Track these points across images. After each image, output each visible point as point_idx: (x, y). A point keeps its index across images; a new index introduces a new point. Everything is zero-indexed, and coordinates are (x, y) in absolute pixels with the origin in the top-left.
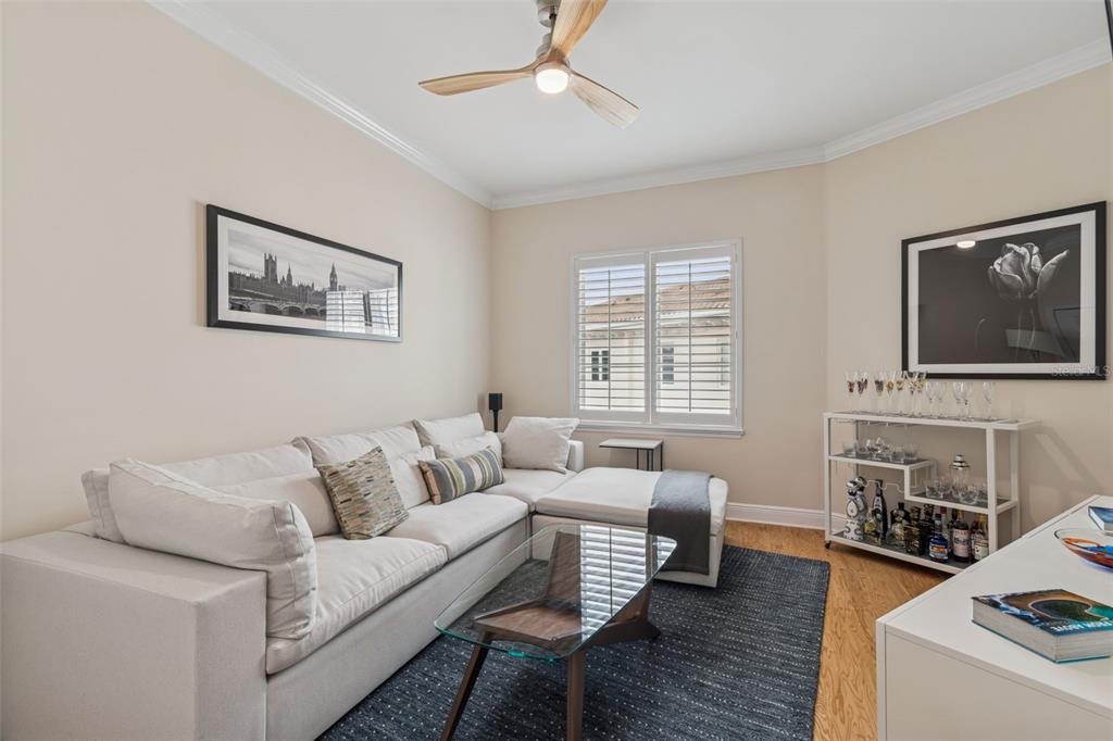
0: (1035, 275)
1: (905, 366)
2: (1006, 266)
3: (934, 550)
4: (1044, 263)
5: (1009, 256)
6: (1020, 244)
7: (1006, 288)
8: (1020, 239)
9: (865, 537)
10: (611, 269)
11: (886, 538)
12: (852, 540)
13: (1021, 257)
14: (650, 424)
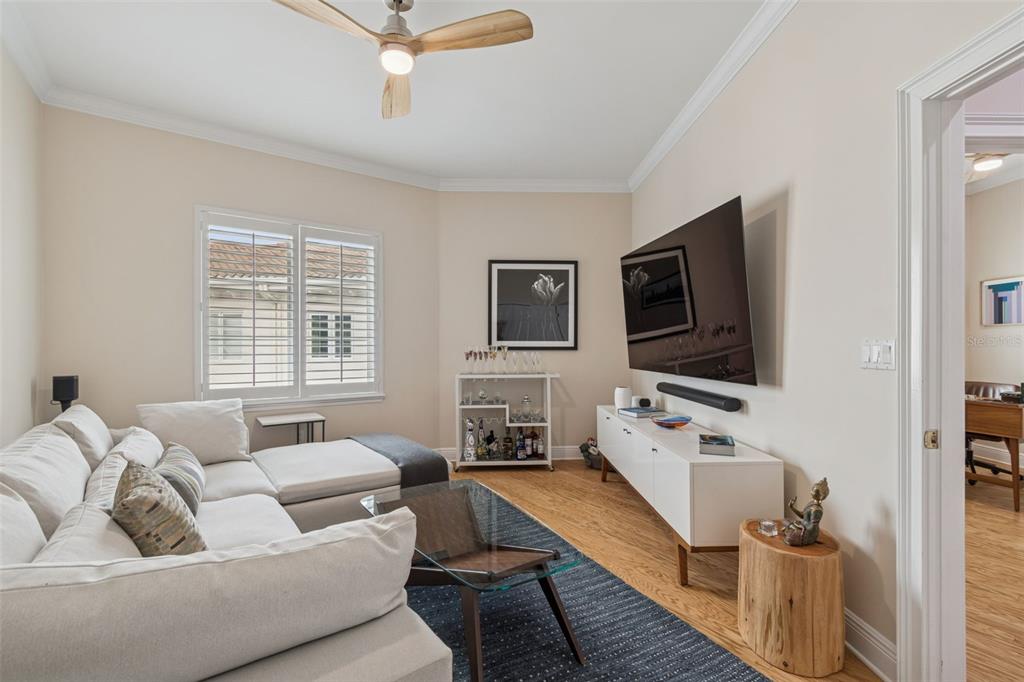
0: (551, 293)
1: (490, 343)
2: (540, 287)
3: (520, 455)
4: (555, 286)
5: (541, 281)
6: (546, 275)
7: (539, 298)
8: (546, 272)
9: (479, 458)
10: (256, 233)
11: (490, 455)
12: (471, 461)
13: (544, 281)
14: (299, 397)
